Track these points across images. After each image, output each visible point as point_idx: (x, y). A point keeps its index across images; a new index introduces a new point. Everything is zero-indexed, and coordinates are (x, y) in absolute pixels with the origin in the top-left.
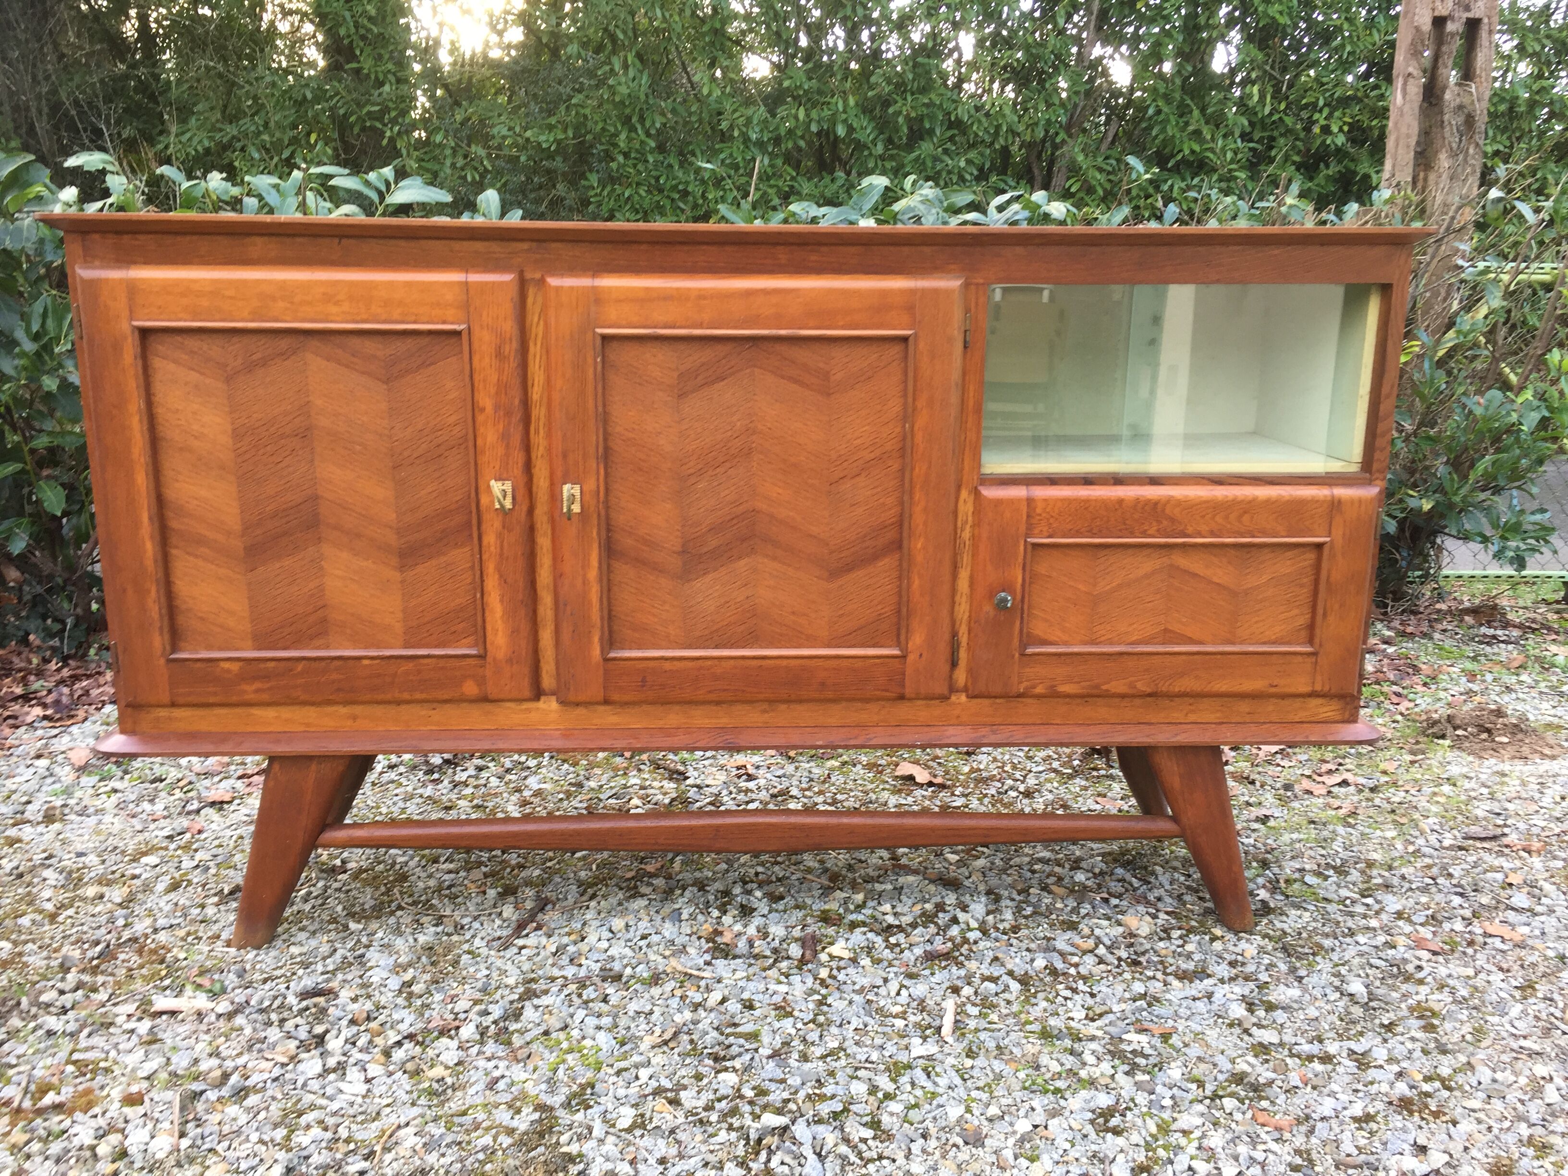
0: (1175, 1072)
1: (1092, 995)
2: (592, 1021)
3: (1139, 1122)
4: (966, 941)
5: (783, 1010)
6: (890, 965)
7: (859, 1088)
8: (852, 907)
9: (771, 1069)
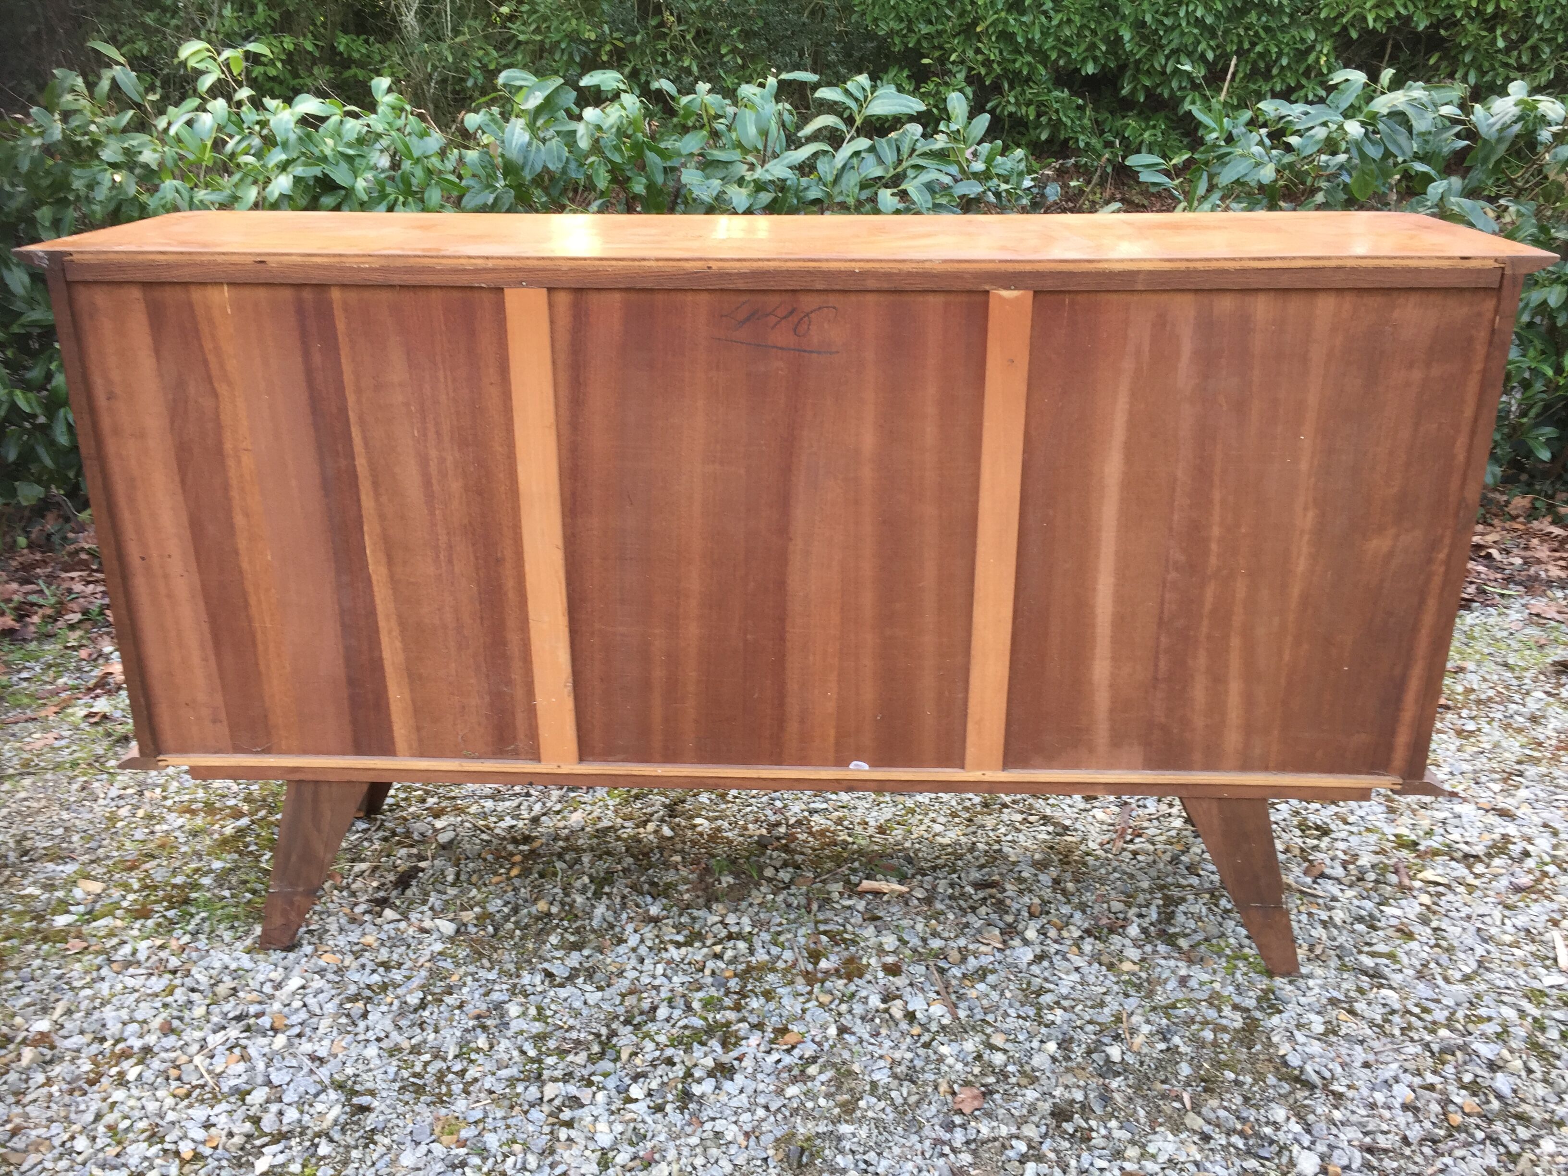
4: (1545, 874)
5: (1406, 933)
6: (1485, 895)
7: (1510, 1013)
8: (1421, 833)
9: (1422, 990)
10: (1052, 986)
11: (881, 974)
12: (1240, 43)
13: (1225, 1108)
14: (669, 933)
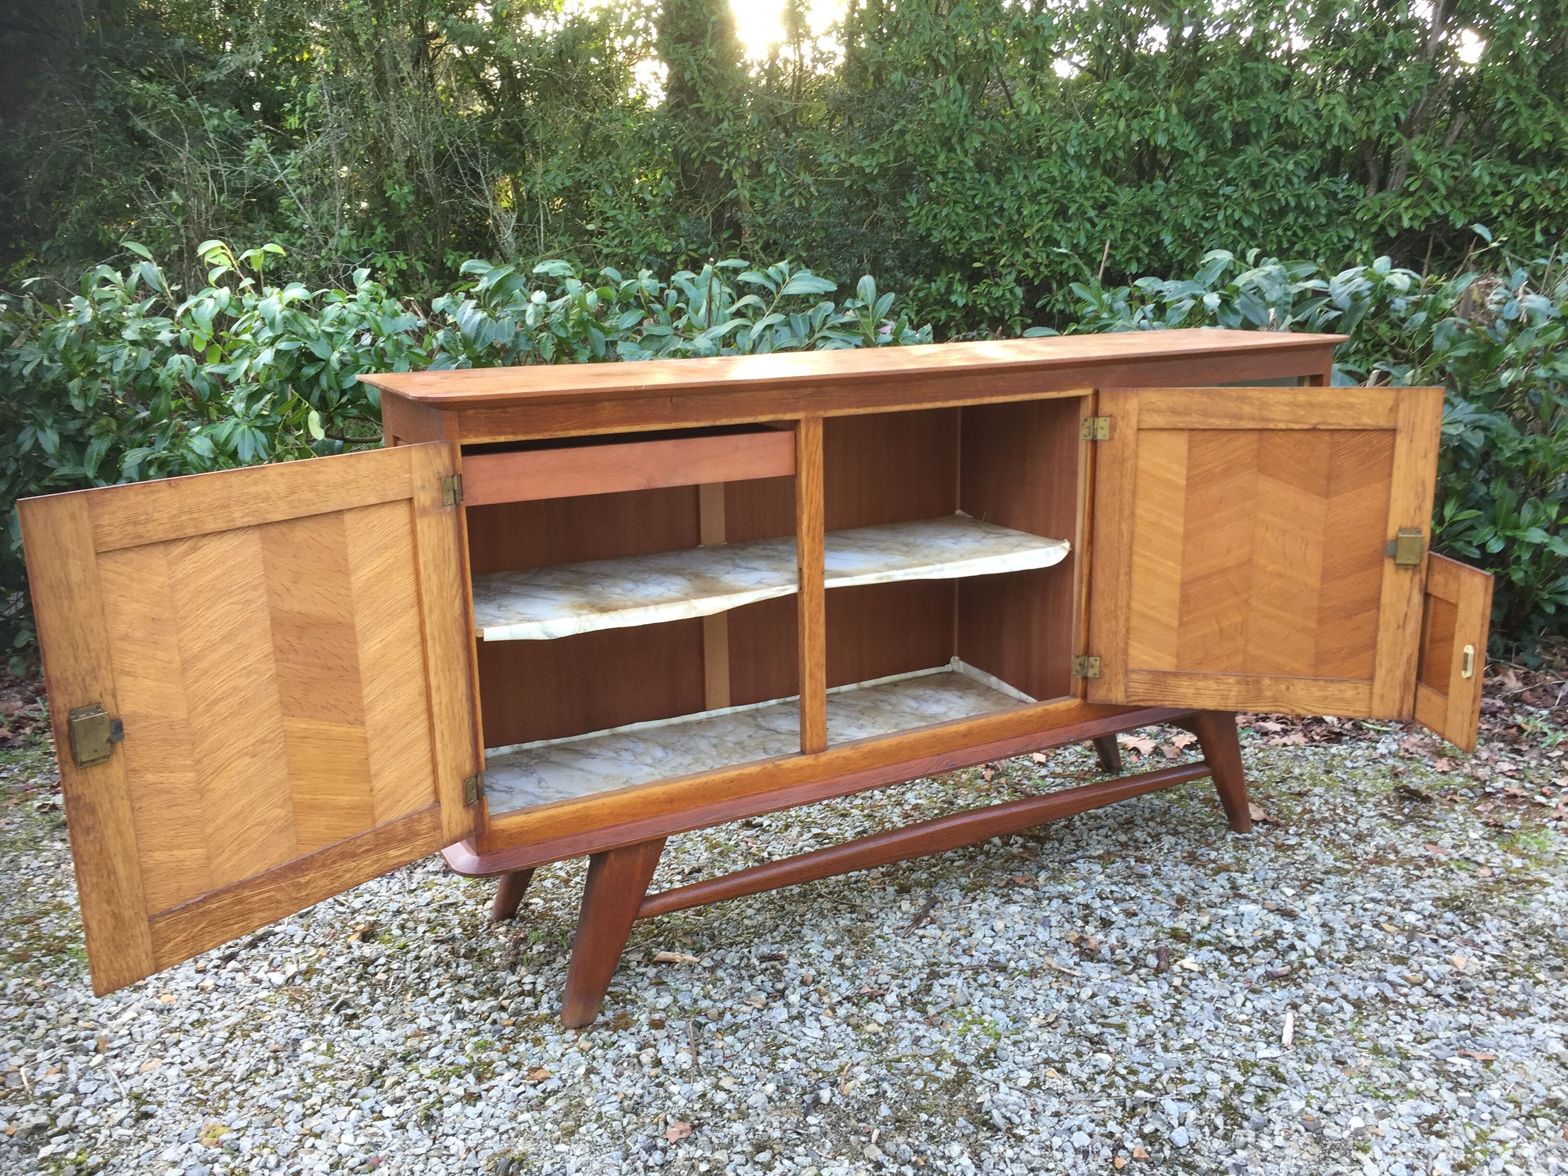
0: (1495, 1093)
1: (1420, 1022)
2: (989, 1002)
3: (1460, 1129)
4: (1303, 965)
5: (1145, 1009)
6: (1236, 980)
7: (1214, 1078)
8: (1198, 928)
9: (1139, 1055)
10: (794, 1041)
11: (645, 1028)
13: (908, 1144)
14: (468, 988)
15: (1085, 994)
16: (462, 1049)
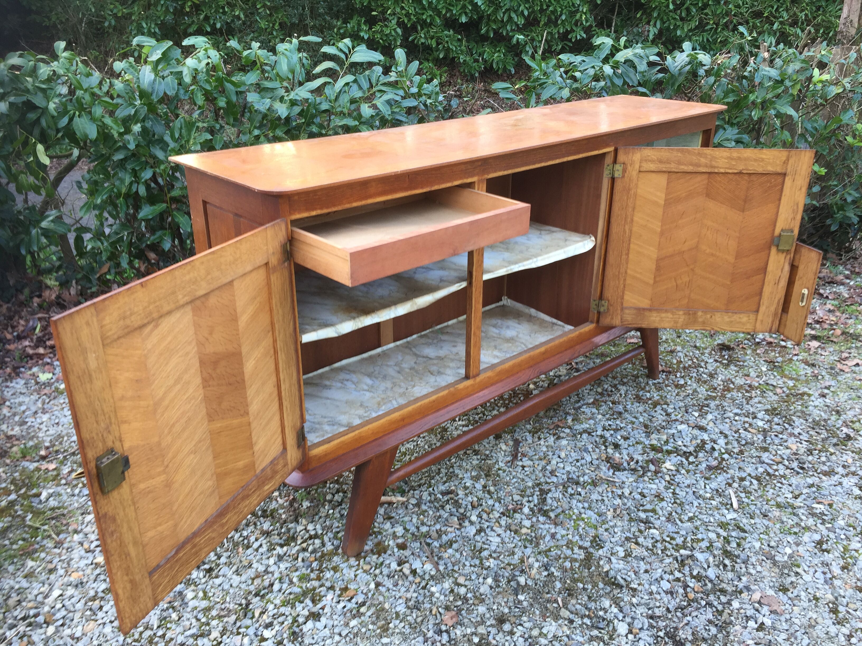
0: (841, 523)
1: (790, 485)
2: (580, 505)
3: (834, 546)
4: (723, 459)
5: (660, 497)
6: (695, 473)
7: (712, 536)
8: (663, 443)
9: (670, 528)
10: (487, 546)
11: (396, 550)
12: (542, 5)
13: (579, 604)
14: (276, 539)
15: (627, 492)
16: (291, 582)
